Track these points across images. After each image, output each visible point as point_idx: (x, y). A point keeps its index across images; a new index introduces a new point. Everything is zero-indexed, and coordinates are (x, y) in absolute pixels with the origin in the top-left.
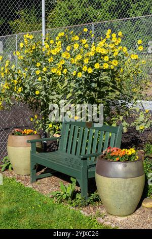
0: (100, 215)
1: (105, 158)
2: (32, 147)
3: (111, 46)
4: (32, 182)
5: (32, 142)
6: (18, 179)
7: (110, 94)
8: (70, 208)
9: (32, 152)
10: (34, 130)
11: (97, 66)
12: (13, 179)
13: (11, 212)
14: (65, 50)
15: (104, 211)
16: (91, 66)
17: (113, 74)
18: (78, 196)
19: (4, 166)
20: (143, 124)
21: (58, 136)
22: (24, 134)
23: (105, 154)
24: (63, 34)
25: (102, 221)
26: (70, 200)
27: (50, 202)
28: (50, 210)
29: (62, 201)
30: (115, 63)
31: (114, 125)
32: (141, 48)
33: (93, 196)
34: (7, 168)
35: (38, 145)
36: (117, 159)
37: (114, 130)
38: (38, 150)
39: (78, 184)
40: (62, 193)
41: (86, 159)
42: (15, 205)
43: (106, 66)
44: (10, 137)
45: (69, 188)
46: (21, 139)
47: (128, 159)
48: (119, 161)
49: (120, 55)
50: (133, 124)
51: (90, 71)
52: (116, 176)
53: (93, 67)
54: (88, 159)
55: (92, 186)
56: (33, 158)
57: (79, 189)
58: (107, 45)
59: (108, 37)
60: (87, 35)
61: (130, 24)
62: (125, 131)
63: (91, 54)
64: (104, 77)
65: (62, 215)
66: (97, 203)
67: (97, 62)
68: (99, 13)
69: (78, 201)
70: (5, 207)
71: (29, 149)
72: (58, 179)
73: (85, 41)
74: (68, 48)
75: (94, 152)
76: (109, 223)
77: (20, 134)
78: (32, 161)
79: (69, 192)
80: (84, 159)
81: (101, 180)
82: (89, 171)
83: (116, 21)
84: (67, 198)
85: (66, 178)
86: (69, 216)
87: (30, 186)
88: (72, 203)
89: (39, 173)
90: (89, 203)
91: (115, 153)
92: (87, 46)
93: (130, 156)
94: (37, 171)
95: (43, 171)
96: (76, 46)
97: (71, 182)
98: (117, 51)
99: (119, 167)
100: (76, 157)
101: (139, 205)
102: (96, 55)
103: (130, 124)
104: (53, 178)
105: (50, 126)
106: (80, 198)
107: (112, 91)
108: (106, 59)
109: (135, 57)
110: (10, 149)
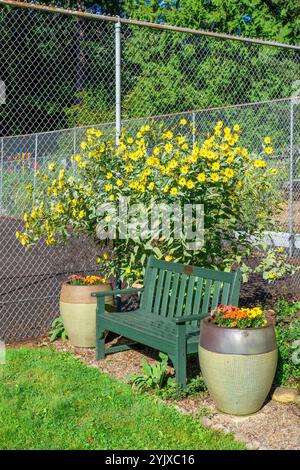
0: (205, 413)
1: (213, 322)
2: (99, 303)
3: (223, 147)
4: (98, 359)
5: (99, 296)
6: (76, 353)
7: (221, 221)
8: (157, 401)
9: (98, 312)
10: (103, 277)
11: (201, 178)
12: (68, 353)
13: (65, 406)
14: (150, 154)
15: (211, 408)
16: (192, 177)
17: (227, 190)
18: (171, 382)
19: (54, 333)
20: (275, 269)
21: (140, 286)
22: (86, 284)
23: (214, 317)
24: (147, 128)
25: (209, 422)
26: (158, 389)
27: (126, 391)
28: (126, 404)
29: (145, 390)
30: (229, 173)
31: (227, 270)
32: (269, 151)
33: (195, 382)
34: (59, 336)
35: (108, 300)
36: (232, 325)
37: (228, 278)
38: (109, 308)
39: (170, 364)
40: (146, 377)
41: (184, 323)
42: (72, 395)
43: (215, 178)
44: (64, 287)
45: (157, 370)
46: (82, 291)
47: (251, 324)
48: (236, 327)
49: (237, 161)
50: (258, 269)
51: (191, 185)
52: (232, 351)
53: (194, 180)
54: (187, 323)
55: (193, 366)
56: (99, 320)
57: (171, 371)
58: (217, 146)
59: (218, 132)
60: (186, 130)
61: (250, 112)
62: (245, 280)
63: (192, 159)
64: (213, 195)
65: (146, 412)
66: (201, 394)
67: (201, 171)
68: (203, 96)
69: (170, 390)
70: (56, 397)
71: (94, 306)
72: (138, 355)
73: (182, 139)
74: (156, 151)
75: (196, 312)
76: (221, 426)
77: (80, 283)
78: (98, 326)
79: (157, 375)
80: (181, 323)
81: (207, 358)
82: (188, 342)
83: (230, 109)
84: (153, 386)
85: (152, 354)
86: (157, 413)
87: (95, 366)
88: (160, 394)
89: (109, 345)
90: (188, 394)
91: (230, 314)
92: (185, 147)
93: (254, 320)
94: (106, 342)
95: (115, 341)
96: (169, 148)
97: (160, 360)
98: (232, 154)
99: (237, 336)
100: (167, 321)
101: (269, 398)
102: (199, 161)
103: (254, 269)
104: (132, 353)
105: (128, 270)
106: (173, 385)
107: (224, 217)
108: (216, 166)
109: (260, 163)
110: (64, 306)
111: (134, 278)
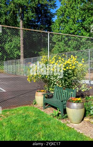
0: (68, 123)
1: (69, 101)
2: (44, 96)
3: (72, 61)
4: (44, 109)
5: (44, 95)
6: (39, 108)
7: (72, 77)
8: (57, 119)
9: (44, 98)
10: (45, 90)
11: (67, 68)
12: (37, 108)
13: (36, 120)
15: (69, 122)
16: (65, 68)
17: (73, 71)
18: (60, 115)
19: (34, 103)
20: (84, 89)
21: (53, 92)
22: (41, 92)
23: (70, 100)
24: (55, 56)
25: (68, 125)
26: (57, 117)
27: (50, 117)
28: (50, 120)
29: (54, 117)
30: (74, 67)
31: (73, 89)
32: (83, 62)
33: (66, 115)
34: (35, 104)
35: (46, 96)
36: (74, 102)
37: (73, 91)
38: (46, 98)
40: (54, 114)
41: (63, 101)
42: (37, 118)
43: (70, 68)
44: (36, 92)
45: (57, 112)
46: (40, 94)
47: (78, 102)
48: (75, 102)
49: (76, 64)
50: (80, 89)
51: (65, 69)
52: (74, 108)
53: (66, 68)
54: (64, 101)
55: (65, 112)
56: (44, 100)
57: (60, 112)
58: (71, 61)
59: (72, 58)
60: (64, 57)
61: (80, 53)
62: (78, 91)
63: (65, 64)
64: (70, 72)
65: (54, 122)
66: (67, 118)
67: (67, 66)
68: (69, 49)
69: (60, 117)
70: (34, 118)
71: (43, 97)
73: (63, 59)
74: (57, 61)
75: (66, 99)
76: (71, 126)
77: (40, 91)
78: (44, 102)
79: (57, 113)
80: (62, 101)
81: (68, 110)
82: (64, 106)
83: (76, 52)
84: (56, 116)
85: (56, 108)
86: (56, 123)
87: (43, 111)
88: (57, 118)
89: (46, 106)
90: (64, 118)
91: (73, 99)
92: (64, 61)
93: (79, 101)
94: (46, 105)
95: (48, 105)
96: (60, 61)
97: (57, 110)
99: (75, 105)
100: (59, 101)
101: (83, 120)
102: (67, 64)
104: (51, 108)
105: (51, 89)
106: (60, 116)
107: (73, 77)
108: (71, 65)
109: (81, 65)
110: (36, 97)
111: (52, 91)
